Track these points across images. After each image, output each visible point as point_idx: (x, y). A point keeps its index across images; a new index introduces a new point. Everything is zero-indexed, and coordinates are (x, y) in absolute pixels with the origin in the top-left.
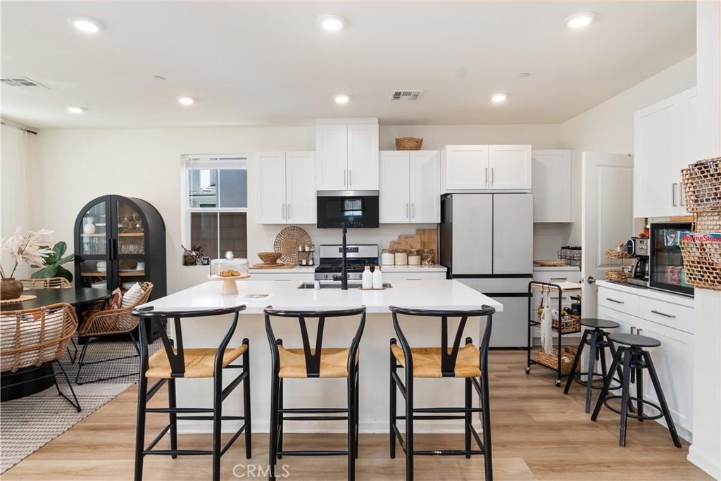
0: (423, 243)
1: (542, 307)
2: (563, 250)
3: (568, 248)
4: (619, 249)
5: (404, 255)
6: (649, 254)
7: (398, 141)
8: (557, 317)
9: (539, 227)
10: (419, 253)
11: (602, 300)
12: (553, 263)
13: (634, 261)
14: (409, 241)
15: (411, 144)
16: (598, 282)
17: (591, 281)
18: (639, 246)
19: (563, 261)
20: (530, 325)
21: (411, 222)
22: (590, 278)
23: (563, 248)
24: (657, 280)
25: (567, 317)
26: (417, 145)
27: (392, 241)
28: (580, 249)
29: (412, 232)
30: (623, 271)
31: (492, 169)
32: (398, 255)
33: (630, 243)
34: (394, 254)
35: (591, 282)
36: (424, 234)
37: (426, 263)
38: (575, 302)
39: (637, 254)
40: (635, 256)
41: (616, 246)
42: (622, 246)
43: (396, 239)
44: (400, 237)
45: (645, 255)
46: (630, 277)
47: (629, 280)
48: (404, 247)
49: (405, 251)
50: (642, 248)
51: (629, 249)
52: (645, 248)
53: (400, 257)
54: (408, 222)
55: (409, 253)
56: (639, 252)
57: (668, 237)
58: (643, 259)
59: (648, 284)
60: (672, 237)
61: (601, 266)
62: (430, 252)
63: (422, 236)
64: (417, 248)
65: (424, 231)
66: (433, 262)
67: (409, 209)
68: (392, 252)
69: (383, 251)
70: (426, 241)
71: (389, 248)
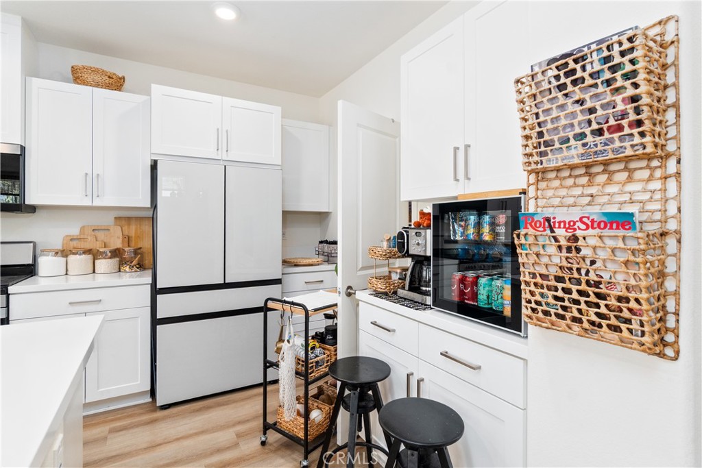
0: (128, 240)
1: (281, 340)
2: (321, 245)
3: (326, 242)
4: (385, 244)
5: (89, 257)
6: (429, 253)
7: (74, 70)
8: (302, 355)
9: (289, 217)
10: (116, 253)
11: (364, 323)
12: (308, 261)
13: (408, 263)
14: (101, 235)
15: (97, 78)
16: (360, 295)
17: (350, 292)
18: (413, 240)
19: (321, 258)
20: (266, 368)
21: (97, 203)
22: (349, 287)
23: (321, 242)
24: (442, 296)
25: (318, 351)
26: (116, 83)
27: (67, 236)
28: (335, 243)
29: (108, 220)
30: (390, 277)
31: (227, 131)
32: (72, 258)
33: (401, 235)
34: (66, 256)
35: (349, 295)
36: (129, 225)
37: (127, 268)
38: (330, 322)
39: (411, 252)
40: (407, 255)
41: (382, 241)
42: (389, 240)
43: (75, 231)
44: (83, 229)
45: (422, 254)
46: (403, 288)
47: (401, 292)
48: (88, 246)
49: (88, 252)
50: (418, 244)
51: (400, 244)
52: (423, 243)
53: (79, 262)
54: (89, 204)
55: (95, 255)
56: (414, 250)
57: (456, 227)
58: (420, 261)
59: (429, 300)
60: (461, 226)
61: (363, 268)
62: (137, 252)
63: (125, 228)
64: (113, 247)
65: (129, 219)
66: (141, 267)
67: (92, 181)
68: (64, 253)
69: (45, 252)
70: (132, 233)
71: (60, 247)
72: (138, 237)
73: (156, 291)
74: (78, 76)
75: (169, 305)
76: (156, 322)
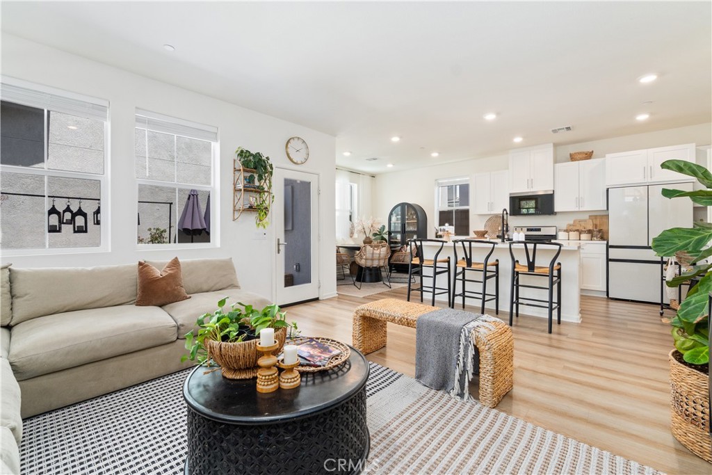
0: (595, 226)
5: (577, 233)
7: (571, 155)
10: (590, 232)
14: (583, 223)
15: (581, 156)
21: (581, 209)
26: (589, 156)
27: (568, 224)
29: (586, 217)
31: (651, 167)
32: (571, 233)
36: (596, 219)
37: (595, 239)
43: (571, 222)
44: (574, 221)
48: (577, 228)
49: (578, 230)
53: (573, 235)
54: (578, 210)
55: (580, 232)
62: (600, 231)
63: (594, 221)
64: (588, 229)
65: (596, 217)
66: (602, 238)
67: (579, 201)
68: (567, 231)
69: (560, 230)
70: (598, 223)
71: (565, 229)
72: (600, 225)
73: (608, 247)
74: (573, 158)
75: (614, 253)
76: (608, 260)
